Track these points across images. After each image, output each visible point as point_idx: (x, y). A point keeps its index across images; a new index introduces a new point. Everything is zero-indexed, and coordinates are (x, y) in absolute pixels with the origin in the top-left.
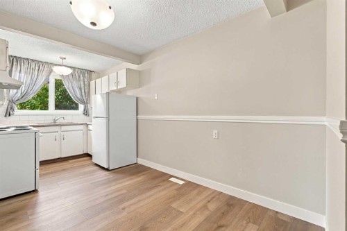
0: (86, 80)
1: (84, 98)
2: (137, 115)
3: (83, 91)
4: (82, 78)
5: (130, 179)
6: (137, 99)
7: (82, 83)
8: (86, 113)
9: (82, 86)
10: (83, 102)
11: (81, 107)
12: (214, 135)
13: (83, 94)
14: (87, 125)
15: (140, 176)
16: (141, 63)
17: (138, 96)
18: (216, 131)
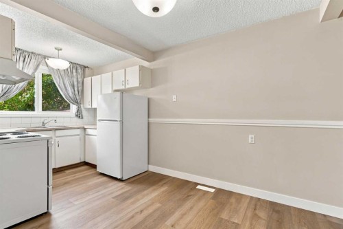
0: (79, 76)
1: (78, 98)
2: (149, 117)
3: (76, 89)
4: (75, 74)
5: (154, 190)
6: (149, 99)
7: (75, 80)
8: (79, 115)
9: (75, 83)
10: (76, 102)
11: (74, 108)
12: (250, 139)
13: (76, 92)
14: (85, 129)
15: (162, 185)
16: (154, 60)
17: (150, 96)
18: (253, 136)
